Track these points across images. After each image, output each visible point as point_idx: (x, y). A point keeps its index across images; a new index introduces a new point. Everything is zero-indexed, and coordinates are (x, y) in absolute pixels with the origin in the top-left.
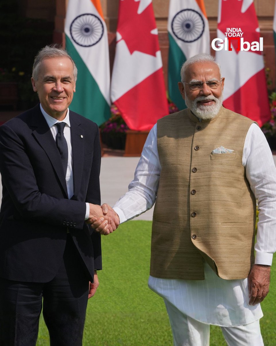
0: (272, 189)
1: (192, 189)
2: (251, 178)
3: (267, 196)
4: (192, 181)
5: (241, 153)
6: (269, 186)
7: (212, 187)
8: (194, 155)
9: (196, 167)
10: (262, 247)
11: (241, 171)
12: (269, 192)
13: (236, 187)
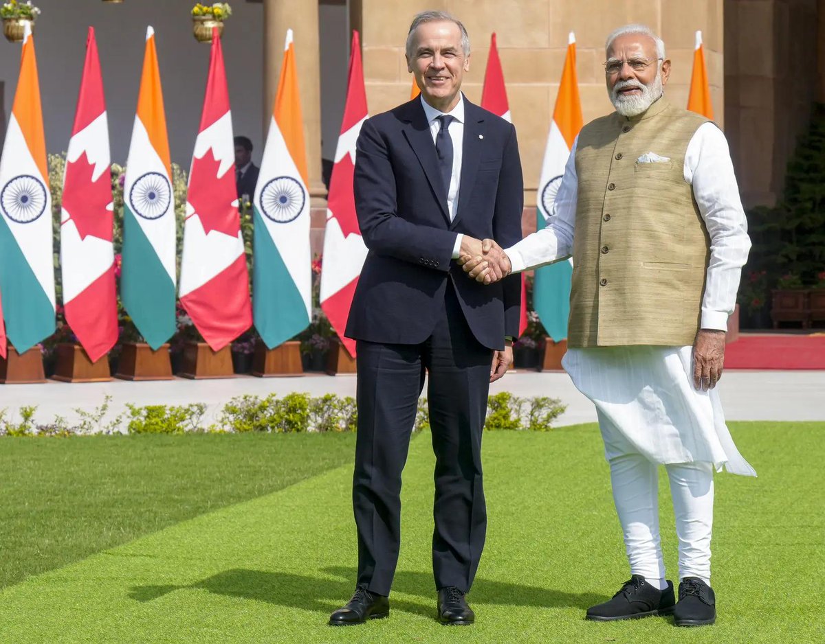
0: (728, 218)
1: (605, 213)
2: (700, 201)
3: (720, 229)
4: (607, 202)
5: (682, 163)
6: (723, 213)
7: (633, 210)
8: (613, 166)
9: (614, 183)
10: (709, 303)
11: (683, 190)
12: (723, 223)
13: (671, 212)
